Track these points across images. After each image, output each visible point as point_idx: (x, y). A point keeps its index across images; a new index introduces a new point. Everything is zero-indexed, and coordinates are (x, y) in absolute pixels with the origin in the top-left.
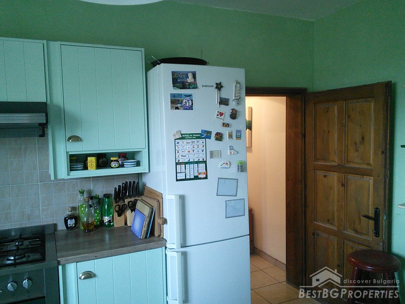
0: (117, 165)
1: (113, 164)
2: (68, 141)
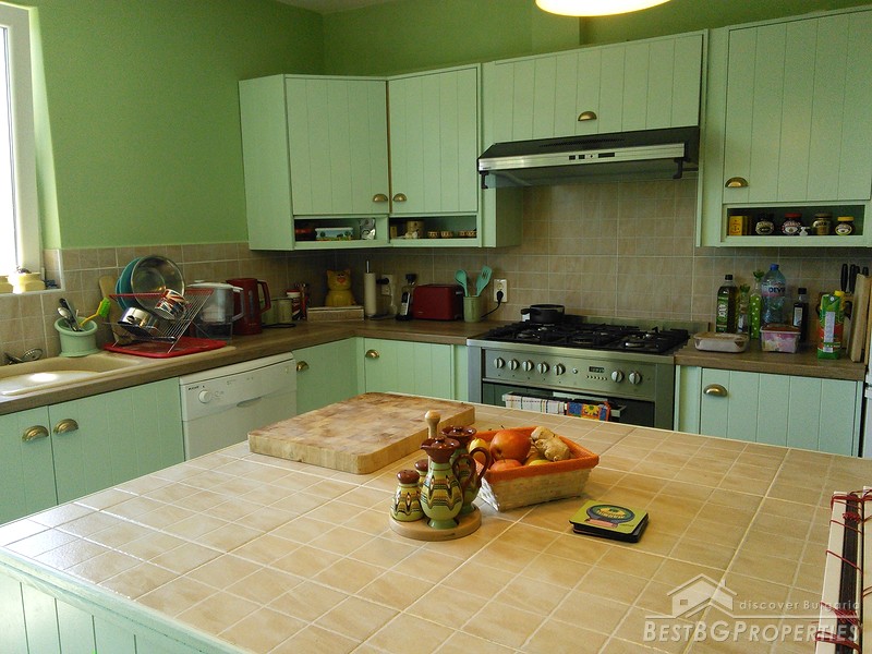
2: (727, 186)
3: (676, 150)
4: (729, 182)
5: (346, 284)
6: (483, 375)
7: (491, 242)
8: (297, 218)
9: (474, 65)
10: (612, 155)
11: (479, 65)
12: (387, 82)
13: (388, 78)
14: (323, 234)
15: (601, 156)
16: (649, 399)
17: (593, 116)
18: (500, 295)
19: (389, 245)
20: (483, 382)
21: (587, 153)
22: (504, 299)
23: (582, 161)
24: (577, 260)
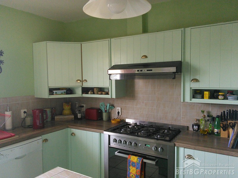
0: (222, 98)
1: (220, 97)
2: (191, 81)
3: (173, 69)
4: (192, 80)
5: (69, 107)
6: (109, 144)
7: (114, 96)
8: (49, 87)
9: (108, 39)
10: (151, 70)
11: (110, 39)
12: (81, 44)
13: (82, 43)
14: (56, 93)
15: (148, 70)
16: (166, 158)
17: (146, 57)
18: (118, 113)
19: (82, 96)
20: (109, 147)
21: (143, 69)
22: (120, 114)
23: (141, 72)
24: (143, 102)
